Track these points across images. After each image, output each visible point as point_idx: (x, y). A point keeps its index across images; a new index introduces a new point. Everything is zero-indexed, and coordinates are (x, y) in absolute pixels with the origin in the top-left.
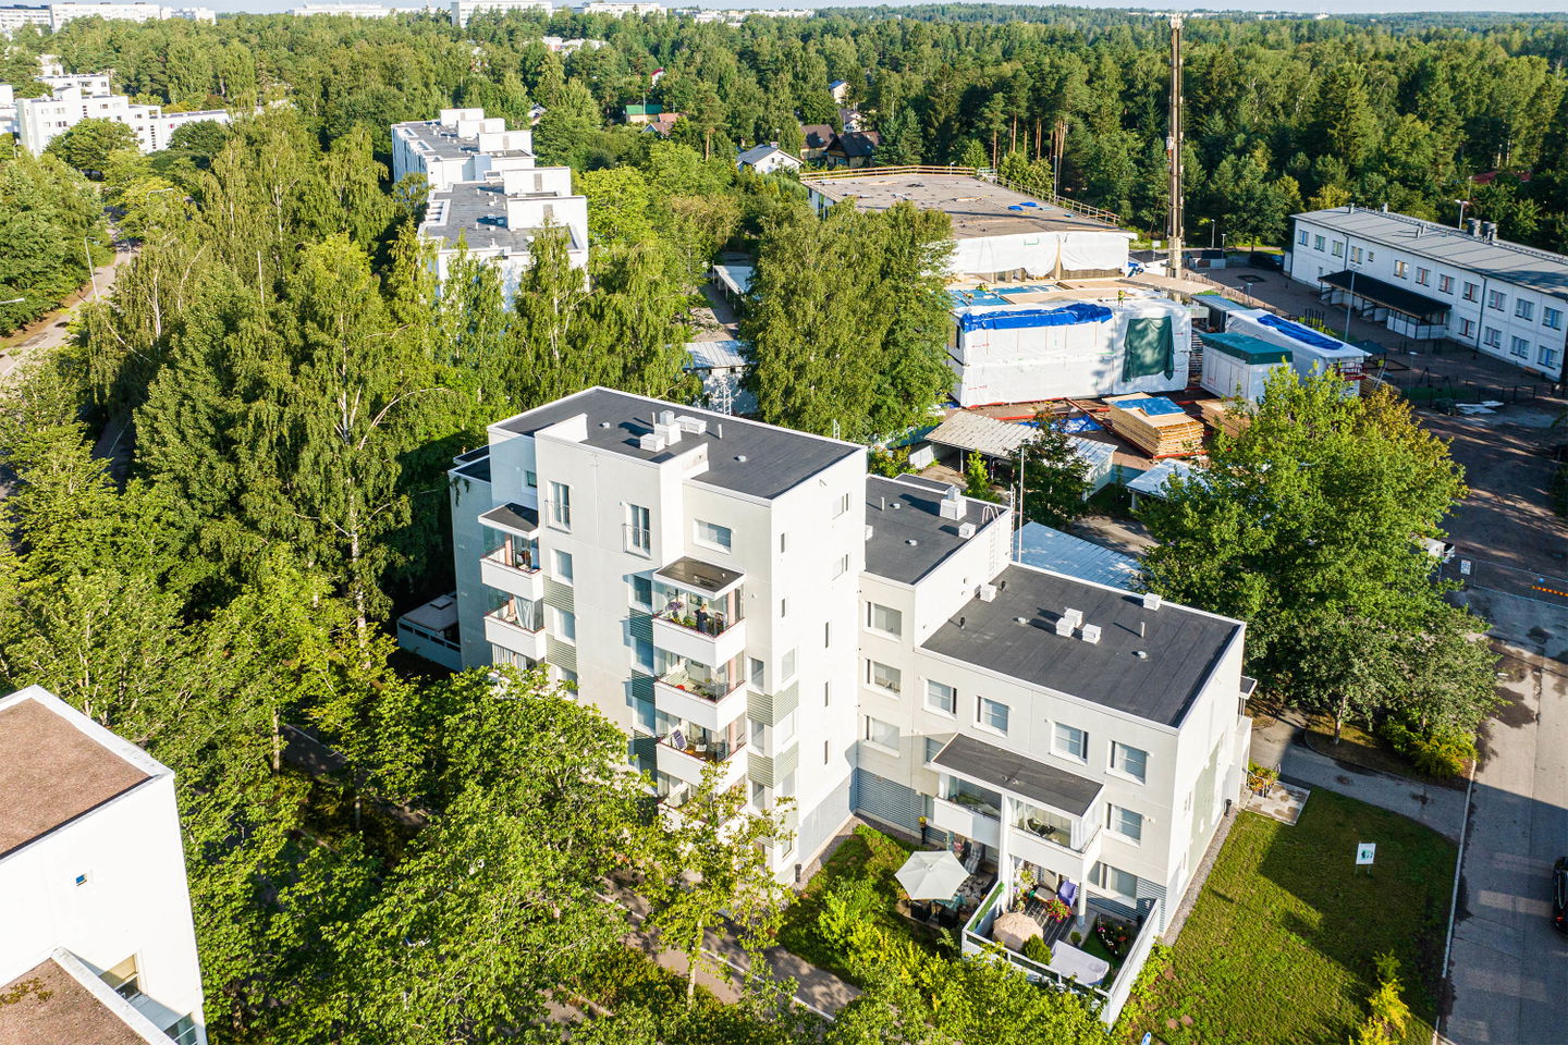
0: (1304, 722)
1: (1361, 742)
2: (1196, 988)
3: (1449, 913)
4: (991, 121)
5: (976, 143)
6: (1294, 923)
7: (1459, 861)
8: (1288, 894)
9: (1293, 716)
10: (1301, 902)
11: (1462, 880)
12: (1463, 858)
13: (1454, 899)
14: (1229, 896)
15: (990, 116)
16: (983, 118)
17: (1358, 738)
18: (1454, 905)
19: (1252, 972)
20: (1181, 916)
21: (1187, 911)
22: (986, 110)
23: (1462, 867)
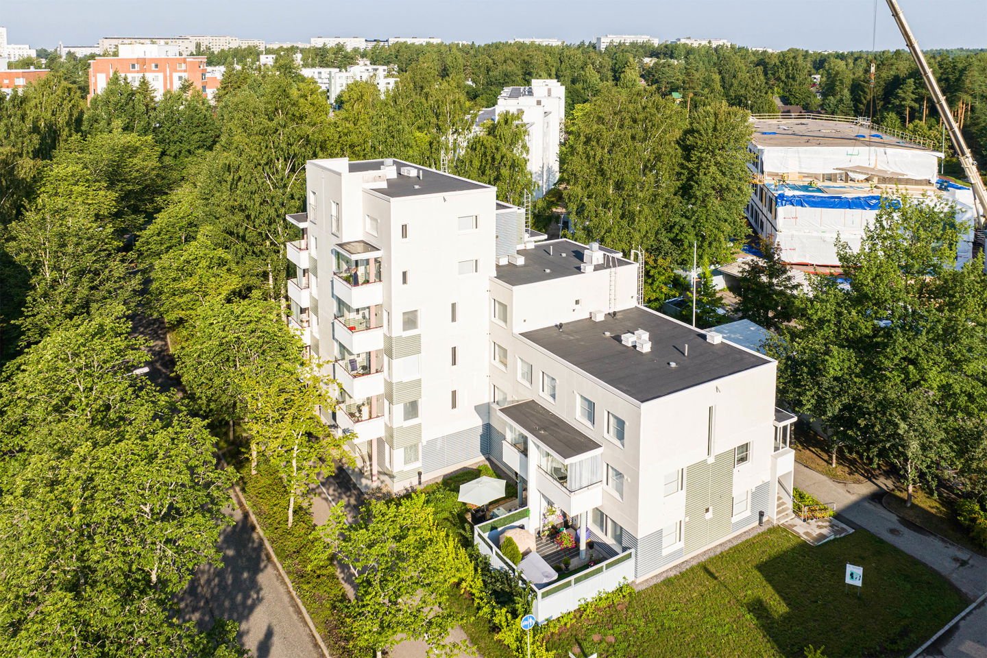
0: (891, 487)
1: (934, 511)
2: (635, 622)
3: (918, 646)
4: (904, 99)
5: (893, 115)
6: (758, 608)
7: (963, 614)
8: (770, 588)
9: (885, 481)
10: (777, 597)
11: (956, 627)
12: (970, 612)
13: (935, 638)
14: (717, 575)
15: (903, 95)
16: (897, 97)
17: (932, 508)
18: (929, 643)
19: (691, 627)
20: (665, 575)
21: (672, 574)
22: (900, 91)
23: (963, 618)
